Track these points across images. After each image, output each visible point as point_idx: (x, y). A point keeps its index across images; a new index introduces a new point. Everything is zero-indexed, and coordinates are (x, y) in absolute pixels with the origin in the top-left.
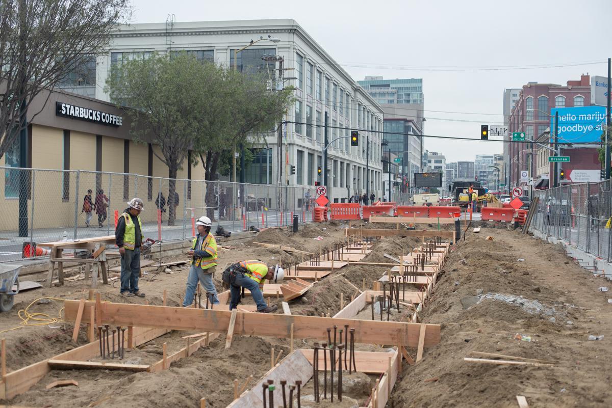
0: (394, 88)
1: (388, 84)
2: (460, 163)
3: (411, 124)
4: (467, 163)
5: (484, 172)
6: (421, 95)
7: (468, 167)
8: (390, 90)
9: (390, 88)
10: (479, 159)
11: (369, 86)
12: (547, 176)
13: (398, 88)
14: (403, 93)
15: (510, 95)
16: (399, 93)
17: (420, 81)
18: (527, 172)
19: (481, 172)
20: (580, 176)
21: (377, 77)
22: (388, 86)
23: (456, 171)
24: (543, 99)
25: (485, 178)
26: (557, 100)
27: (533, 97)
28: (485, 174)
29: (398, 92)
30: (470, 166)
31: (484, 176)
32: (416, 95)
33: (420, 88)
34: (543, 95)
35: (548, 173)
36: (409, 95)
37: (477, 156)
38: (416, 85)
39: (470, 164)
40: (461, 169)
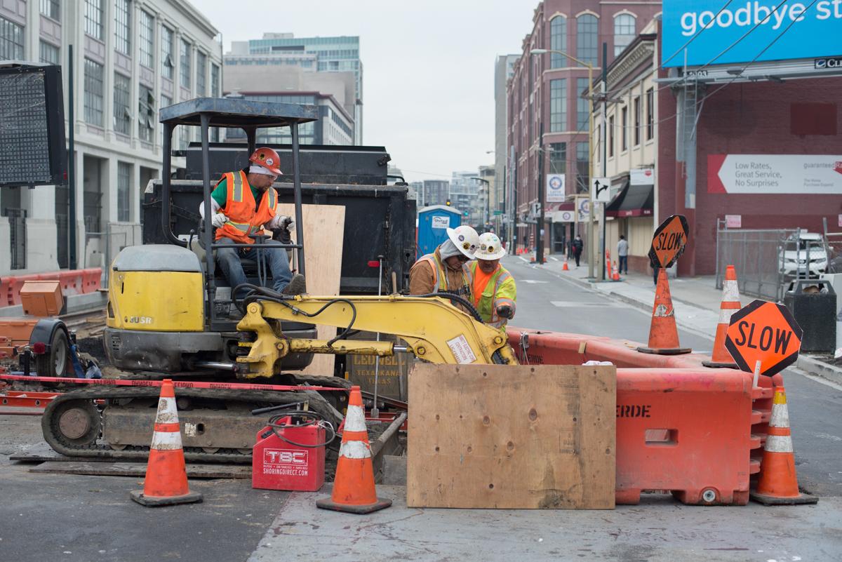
0: (311, 52)
1: (301, 44)
2: (428, 183)
3: (327, 103)
4: (439, 182)
5: (465, 197)
6: (358, 65)
7: (439, 191)
8: (305, 56)
9: (305, 52)
10: (458, 178)
11: (269, 49)
12: (648, 174)
13: (319, 52)
14: (327, 61)
15: (505, 65)
16: (321, 61)
17: (356, 40)
18: (562, 177)
19: (460, 196)
20: (751, 175)
21: (283, 34)
22: (302, 48)
23: (421, 195)
24: (587, 19)
25: (466, 206)
26: (617, 22)
27: (565, 16)
28: (466, 200)
29: (318, 58)
30: (442, 188)
31: (465, 202)
32: (349, 65)
33: (356, 52)
34: (588, 11)
35: (653, 166)
36: (336, 64)
37: (454, 173)
38: (348, 48)
39: (442, 184)
40: (428, 191)
